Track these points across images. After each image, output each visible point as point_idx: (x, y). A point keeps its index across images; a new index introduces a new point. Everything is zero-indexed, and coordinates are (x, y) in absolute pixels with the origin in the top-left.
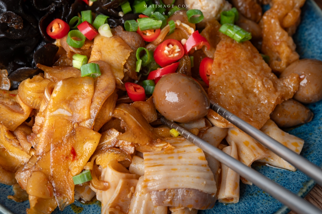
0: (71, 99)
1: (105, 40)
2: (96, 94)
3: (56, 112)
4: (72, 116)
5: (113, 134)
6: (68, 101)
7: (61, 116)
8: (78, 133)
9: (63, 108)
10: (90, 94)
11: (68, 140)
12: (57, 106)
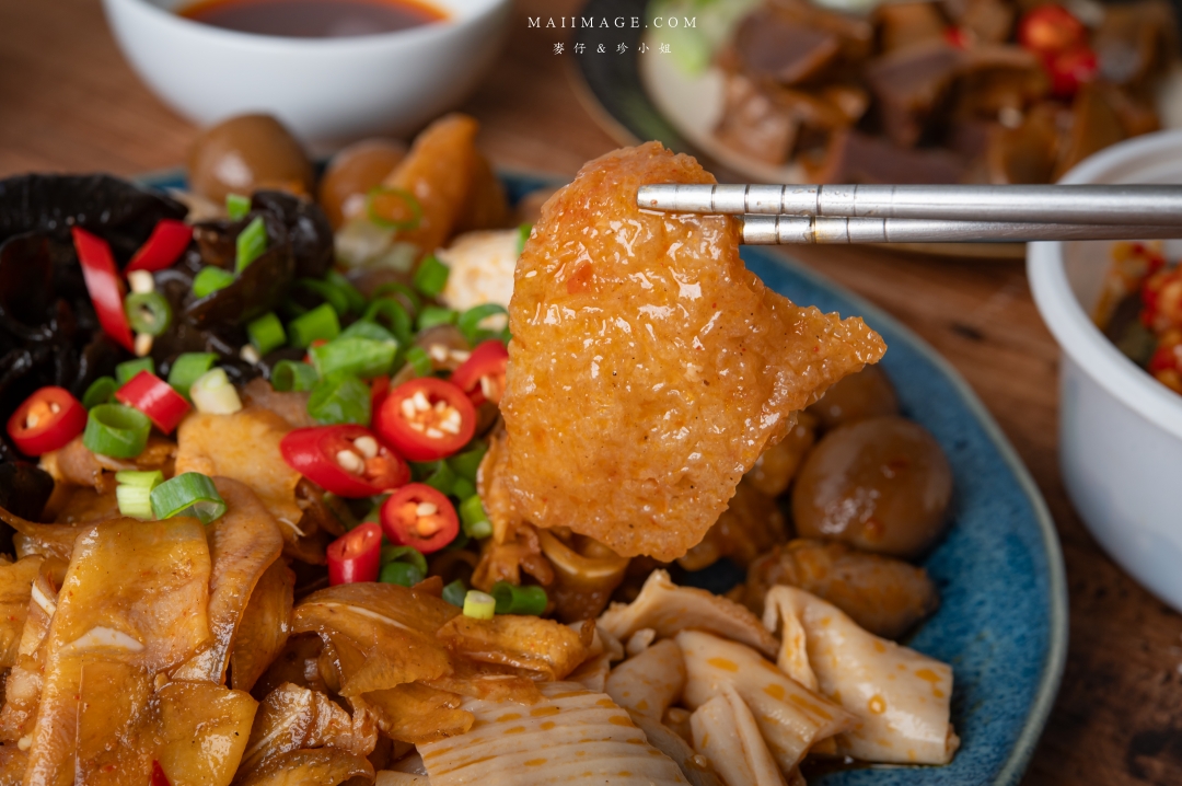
0: (134, 595)
1: (215, 425)
2: (220, 566)
3: (84, 642)
4: (145, 650)
5: (292, 700)
6: (123, 601)
7: (104, 654)
8: (169, 709)
9: (109, 626)
10: (202, 568)
11: (136, 738)
12: (86, 619)
